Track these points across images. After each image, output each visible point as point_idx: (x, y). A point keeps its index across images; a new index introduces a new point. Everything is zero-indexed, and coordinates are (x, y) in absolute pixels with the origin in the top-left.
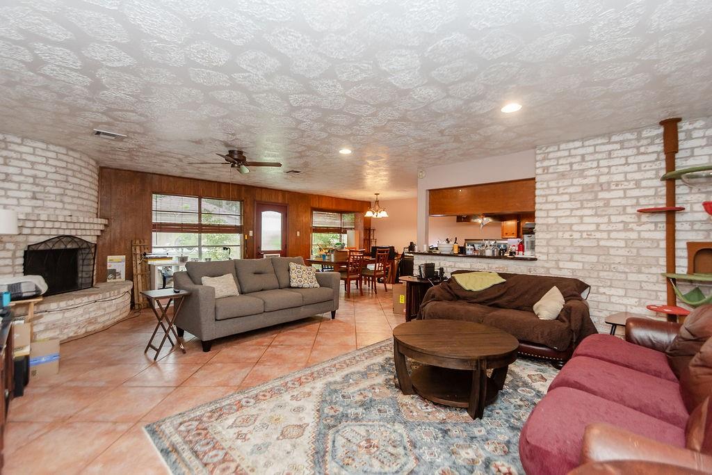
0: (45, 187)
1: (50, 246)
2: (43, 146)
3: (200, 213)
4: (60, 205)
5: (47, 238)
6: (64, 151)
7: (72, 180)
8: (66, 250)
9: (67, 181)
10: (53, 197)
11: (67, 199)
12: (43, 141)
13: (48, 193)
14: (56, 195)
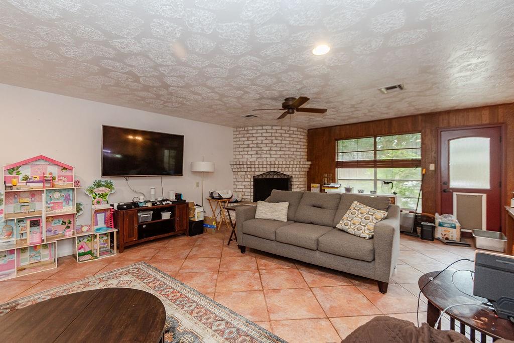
0: (261, 147)
1: (264, 176)
2: (260, 128)
3: (375, 150)
4: (269, 156)
5: (263, 173)
6: (270, 128)
7: (275, 142)
8: (273, 179)
9: (272, 143)
10: (265, 152)
11: (272, 152)
12: (260, 126)
13: (263, 150)
14: (267, 151)
